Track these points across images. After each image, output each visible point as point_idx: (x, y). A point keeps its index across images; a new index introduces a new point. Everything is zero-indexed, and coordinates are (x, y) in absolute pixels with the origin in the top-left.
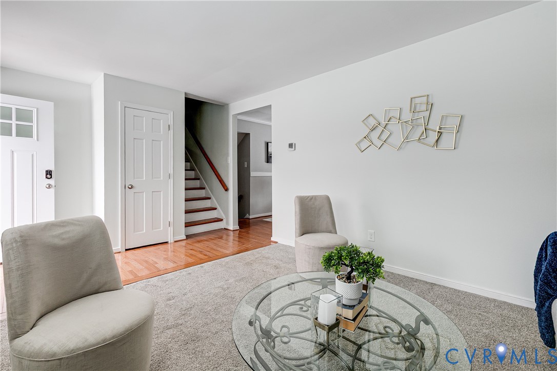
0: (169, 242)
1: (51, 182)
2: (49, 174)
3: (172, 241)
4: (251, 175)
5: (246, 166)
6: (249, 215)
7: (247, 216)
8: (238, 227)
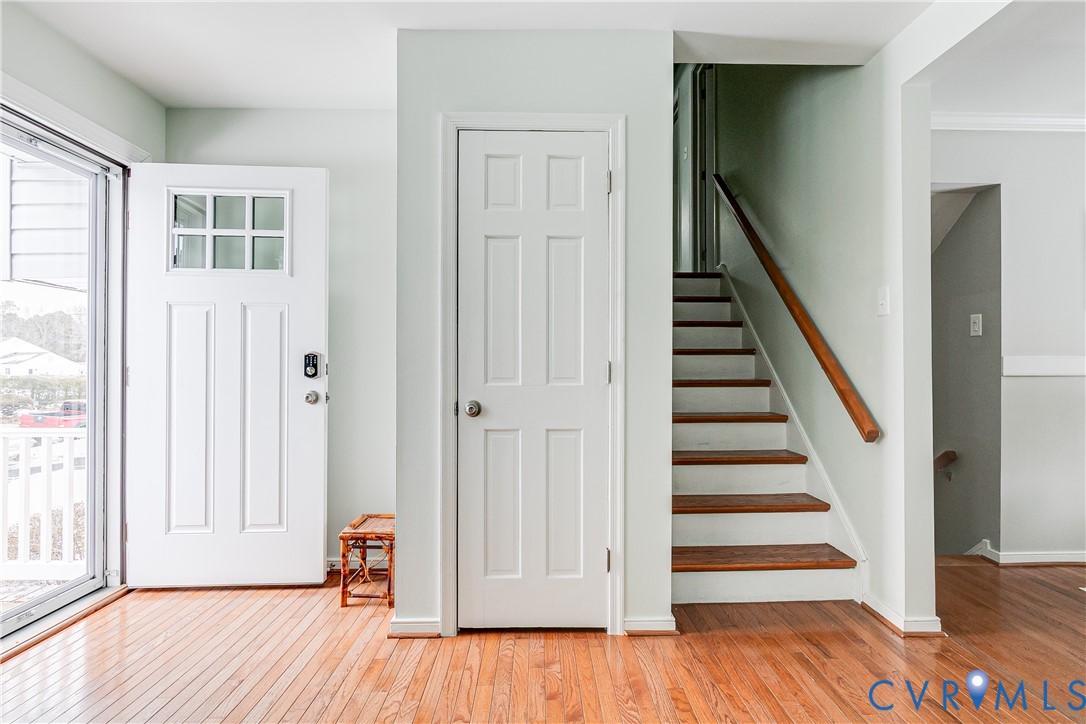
0: (609, 633)
1: (320, 385)
2: (311, 361)
3: (620, 632)
4: (1006, 371)
5: (977, 328)
6: (996, 545)
7: (985, 548)
8: (934, 625)
